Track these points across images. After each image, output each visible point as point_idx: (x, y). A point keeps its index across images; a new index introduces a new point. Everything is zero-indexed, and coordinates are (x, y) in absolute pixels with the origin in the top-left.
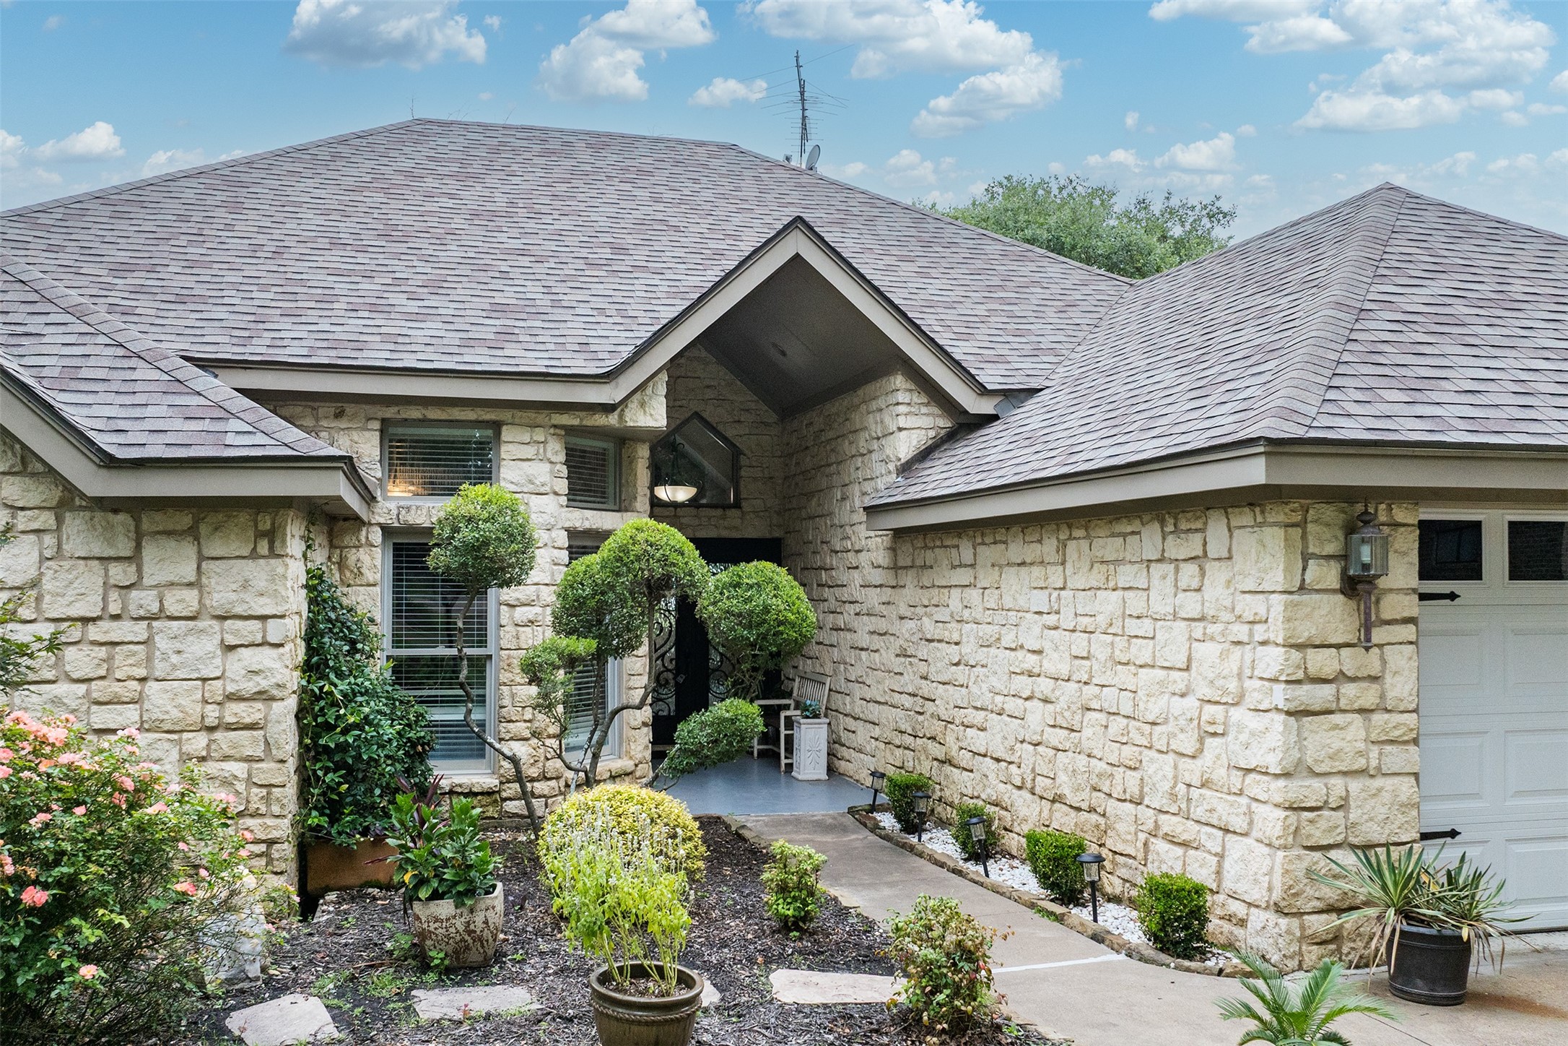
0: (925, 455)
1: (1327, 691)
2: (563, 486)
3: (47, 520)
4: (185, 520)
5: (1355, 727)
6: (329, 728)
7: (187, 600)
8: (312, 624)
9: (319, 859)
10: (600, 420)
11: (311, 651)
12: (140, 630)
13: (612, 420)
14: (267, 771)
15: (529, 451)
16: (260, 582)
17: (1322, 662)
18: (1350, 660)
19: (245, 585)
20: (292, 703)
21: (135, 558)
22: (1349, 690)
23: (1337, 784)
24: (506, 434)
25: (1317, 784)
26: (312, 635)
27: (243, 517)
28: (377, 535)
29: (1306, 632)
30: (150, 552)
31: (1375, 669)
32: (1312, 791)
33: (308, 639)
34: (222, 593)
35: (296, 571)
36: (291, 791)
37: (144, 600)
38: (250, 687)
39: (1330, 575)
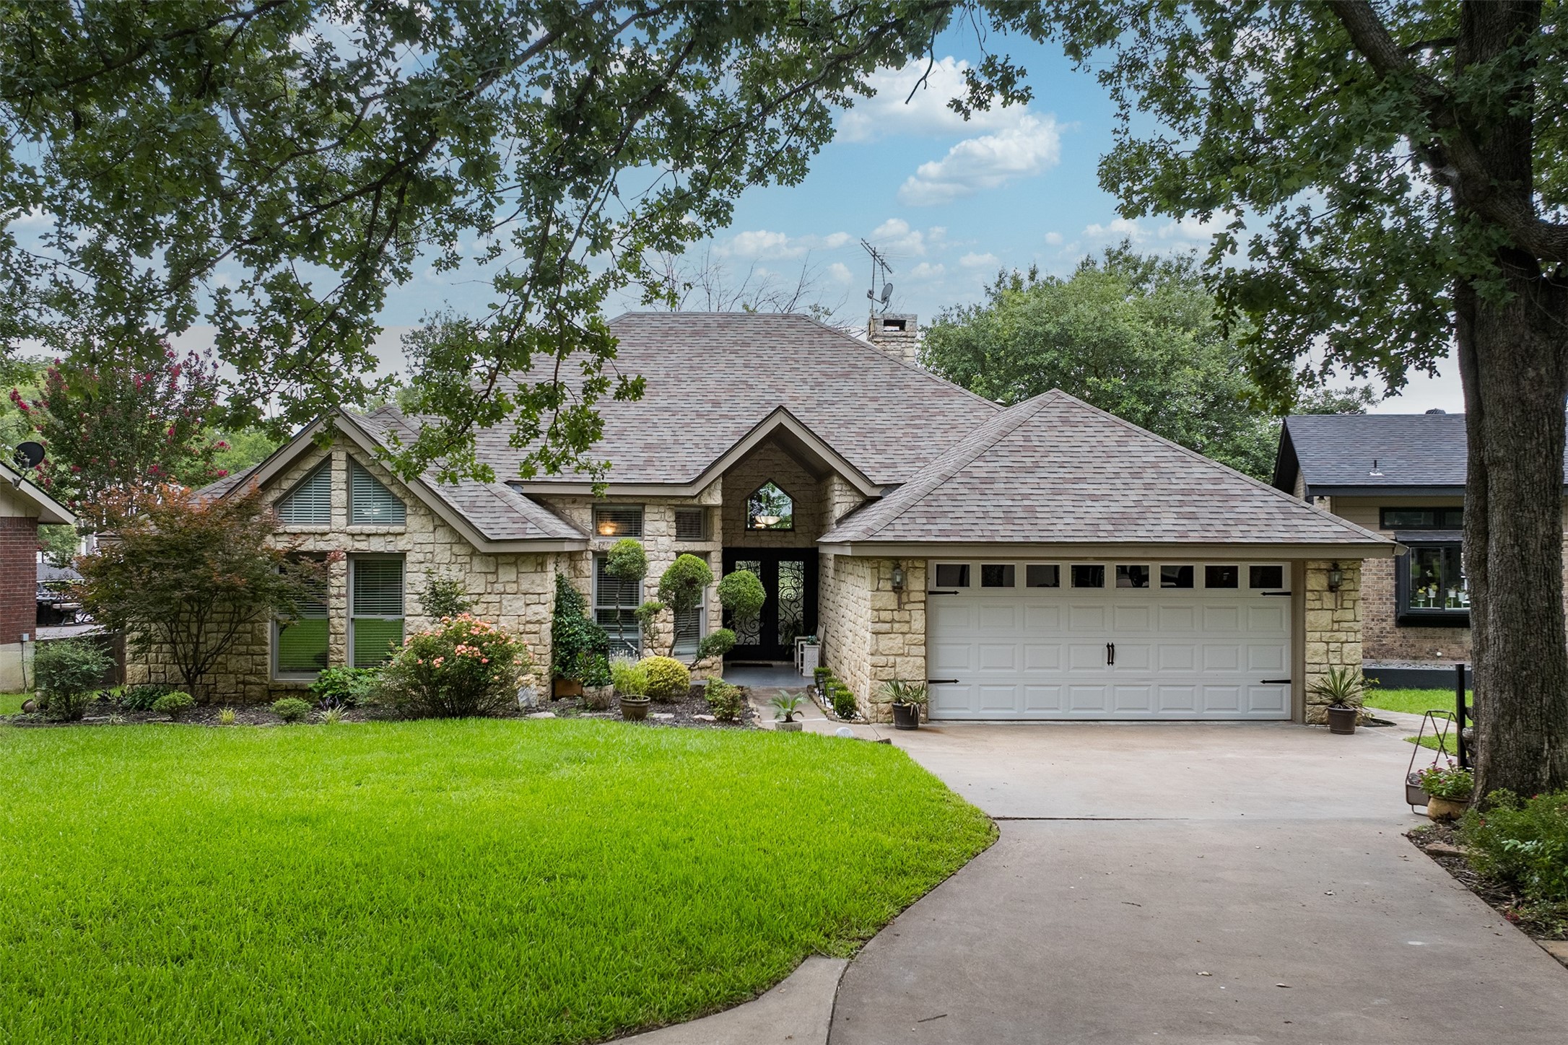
0: (848, 515)
1: (888, 626)
2: (674, 532)
3: (467, 559)
4: (513, 559)
5: (900, 639)
6: (562, 635)
7: (512, 588)
8: (558, 595)
9: (559, 685)
10: (690, 502)
11: (557, 606)
12: (497, 598)
13: (695, 501)
14: (540, 649)
15: (657, 517)
16: (538, 582)
17: (886, 615)
18: (897, 615)
19: (533, 582)
20: (550, 625)
21: (496, 573)
22: (896, 626)
23: (892, 659)
24: (647, 509)
25: (884, 658)
26: (558, 600)
27: (532, 558)
28: (590, 555)
29: (878, 605)
30: (501, 571)
31: (907, 618)
32: (881, 660)
33: (556, 601)
34: (525, 586)
35: (551, 576)
36: (548, 657)
37: (499, 587)
38: (534, 618)
39: (889, 586)
